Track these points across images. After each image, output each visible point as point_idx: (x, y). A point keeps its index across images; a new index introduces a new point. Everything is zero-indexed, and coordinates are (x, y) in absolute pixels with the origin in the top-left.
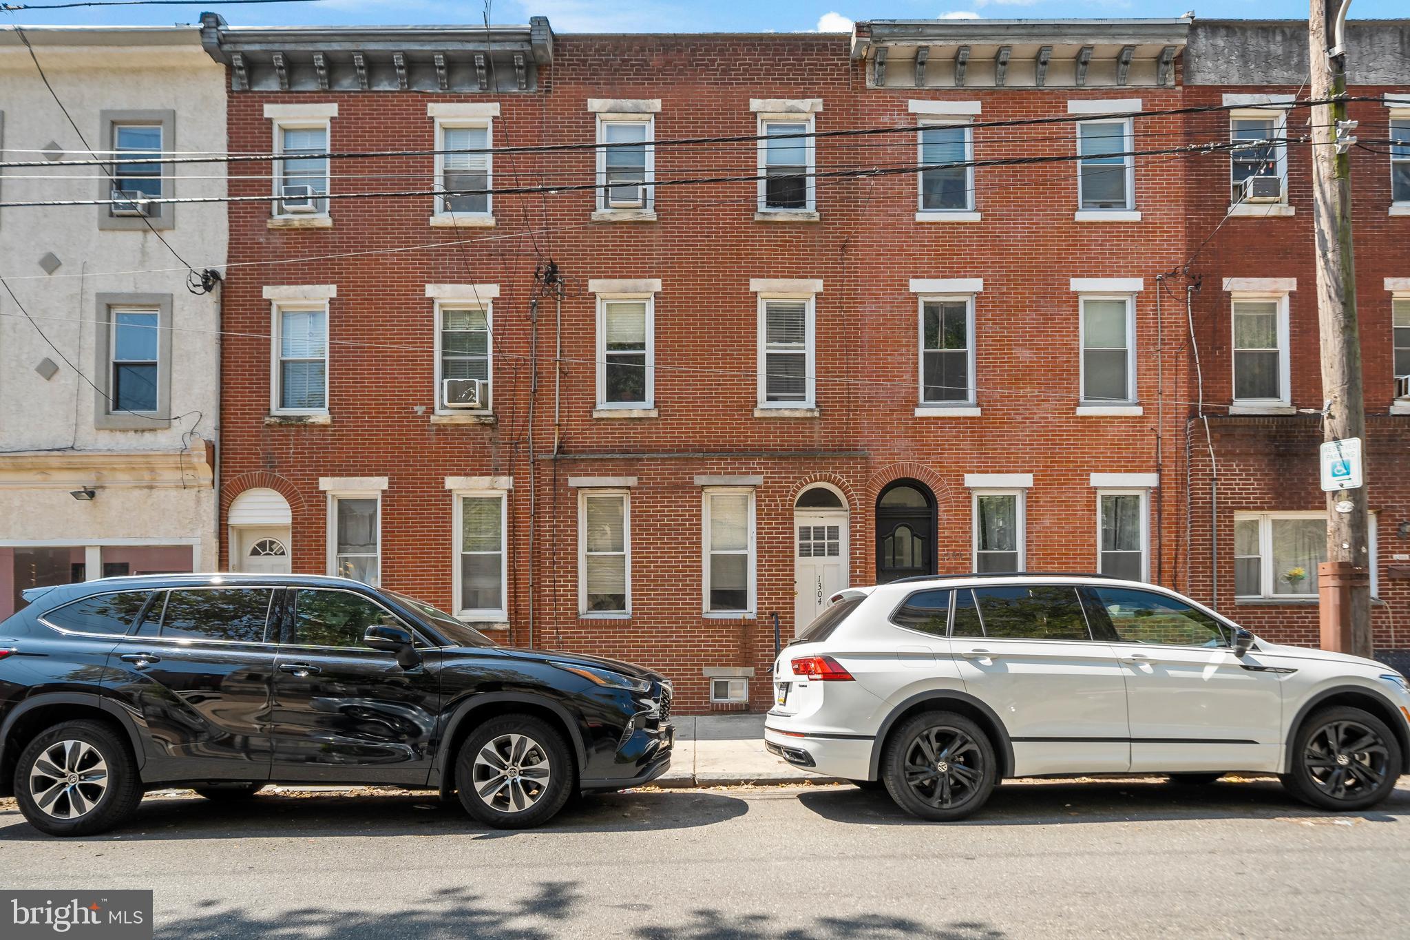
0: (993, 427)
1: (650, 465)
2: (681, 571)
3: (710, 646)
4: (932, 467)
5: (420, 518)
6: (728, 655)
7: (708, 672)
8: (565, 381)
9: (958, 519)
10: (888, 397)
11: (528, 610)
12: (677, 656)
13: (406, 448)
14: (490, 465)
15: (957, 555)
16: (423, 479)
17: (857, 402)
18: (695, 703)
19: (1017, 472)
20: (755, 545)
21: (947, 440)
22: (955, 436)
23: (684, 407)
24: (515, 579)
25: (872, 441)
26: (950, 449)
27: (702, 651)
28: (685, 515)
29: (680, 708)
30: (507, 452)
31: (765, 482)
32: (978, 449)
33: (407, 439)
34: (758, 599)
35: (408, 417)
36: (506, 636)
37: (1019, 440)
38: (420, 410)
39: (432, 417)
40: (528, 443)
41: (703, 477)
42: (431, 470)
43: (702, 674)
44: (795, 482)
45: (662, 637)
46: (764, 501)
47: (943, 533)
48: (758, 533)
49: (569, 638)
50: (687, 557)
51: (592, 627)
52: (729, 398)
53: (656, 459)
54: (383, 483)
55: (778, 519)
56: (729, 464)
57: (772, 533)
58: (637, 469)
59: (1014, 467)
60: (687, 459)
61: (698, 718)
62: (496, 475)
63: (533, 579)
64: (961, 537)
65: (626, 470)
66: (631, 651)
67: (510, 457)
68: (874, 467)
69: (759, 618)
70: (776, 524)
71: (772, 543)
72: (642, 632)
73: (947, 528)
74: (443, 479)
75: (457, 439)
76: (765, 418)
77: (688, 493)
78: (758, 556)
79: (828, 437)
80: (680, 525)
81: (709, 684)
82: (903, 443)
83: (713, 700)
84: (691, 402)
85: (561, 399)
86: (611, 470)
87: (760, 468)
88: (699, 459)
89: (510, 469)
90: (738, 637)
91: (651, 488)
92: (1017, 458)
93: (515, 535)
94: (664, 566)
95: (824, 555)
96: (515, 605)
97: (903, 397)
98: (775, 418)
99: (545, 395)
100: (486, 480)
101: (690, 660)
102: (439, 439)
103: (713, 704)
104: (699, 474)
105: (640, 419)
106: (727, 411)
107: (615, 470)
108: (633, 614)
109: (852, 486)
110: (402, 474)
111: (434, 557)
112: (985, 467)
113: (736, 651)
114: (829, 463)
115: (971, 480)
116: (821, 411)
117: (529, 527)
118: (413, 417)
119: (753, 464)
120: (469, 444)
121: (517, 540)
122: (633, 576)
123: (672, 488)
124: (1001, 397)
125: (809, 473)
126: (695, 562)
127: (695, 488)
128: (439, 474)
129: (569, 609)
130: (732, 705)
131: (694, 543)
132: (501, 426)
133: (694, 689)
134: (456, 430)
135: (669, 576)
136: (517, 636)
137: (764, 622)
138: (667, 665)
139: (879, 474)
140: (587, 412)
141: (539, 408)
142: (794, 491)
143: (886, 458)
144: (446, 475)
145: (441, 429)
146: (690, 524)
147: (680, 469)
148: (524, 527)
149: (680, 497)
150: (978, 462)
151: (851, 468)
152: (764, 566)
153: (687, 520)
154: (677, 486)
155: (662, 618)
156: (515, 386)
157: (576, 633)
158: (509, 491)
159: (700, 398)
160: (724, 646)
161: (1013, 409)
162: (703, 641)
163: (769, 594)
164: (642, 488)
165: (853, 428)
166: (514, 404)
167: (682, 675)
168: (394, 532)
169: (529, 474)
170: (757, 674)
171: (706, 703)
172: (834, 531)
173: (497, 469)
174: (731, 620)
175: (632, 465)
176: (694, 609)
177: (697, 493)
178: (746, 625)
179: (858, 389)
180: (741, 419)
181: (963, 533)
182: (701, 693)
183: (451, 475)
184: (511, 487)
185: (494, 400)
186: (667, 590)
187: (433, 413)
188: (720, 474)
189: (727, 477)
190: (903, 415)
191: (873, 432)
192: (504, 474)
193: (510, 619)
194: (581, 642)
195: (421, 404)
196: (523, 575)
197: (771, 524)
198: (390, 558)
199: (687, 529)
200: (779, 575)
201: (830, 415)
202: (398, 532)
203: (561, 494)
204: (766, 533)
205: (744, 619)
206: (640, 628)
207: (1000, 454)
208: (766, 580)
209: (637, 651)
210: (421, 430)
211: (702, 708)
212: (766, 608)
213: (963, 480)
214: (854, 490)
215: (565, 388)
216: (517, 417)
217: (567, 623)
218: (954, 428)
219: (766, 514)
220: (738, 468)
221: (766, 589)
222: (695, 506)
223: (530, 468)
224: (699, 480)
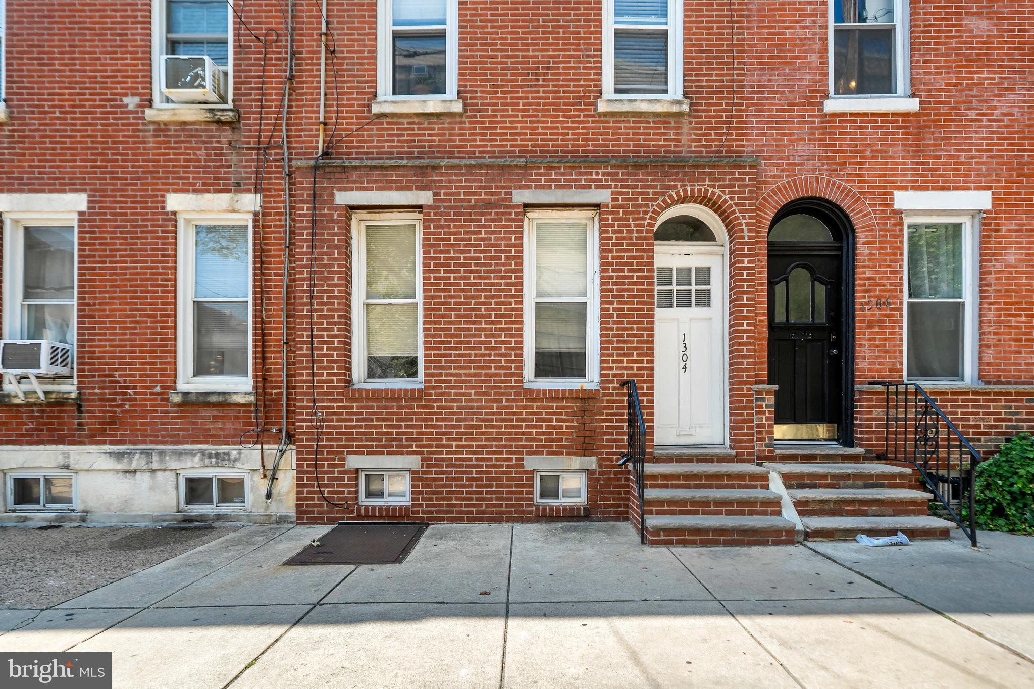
0: (935, 127)
1: (452, 175)
2: (493, 323)
3: (534, 427)
4: (848, 182)
5: (131, 250)
6: (560, 440)
7: (530, 462)
8: (333, 64)
9: (886, 254)
10: (785, 86)
11: (281, 376)
12: (487, 440)
13: (113, 155)
14: (229, 179)
15: (882, 303)
16: (136, 196)
17: (743, 92)
18: (513, 506)
19: (968, 189)
20: (597, 288)
21: (870, 145)
22: (881, 140)
23: (499, 98)
24: (263, 335)
25: (764, 146)
26: (873, 157)
27: (524, 433)
28: (500, 245)
29: (492, 512)
30: (253, 160)
31: (613, 200)
32: (913, 157)
33: (113, 143)
34: (602, 362)
35: (116, 113)
36: (251, 412)
37: (972, 144)
38: (131, 102)
39: (148, 111)
40: (282, 148)
41: (526, 192)
42: (148, 184)
43: (522, 466)
44: (657, 199)
45: (467, 414)
46: (612, 225)
47: (864, 273)
48: (602, 271)
49: (334, 414)
50: (503, 303)
51: (368, 399)
52: (563, 86)
53: (459, 167)
54: (79, 201)
55: (631, 251)
56: (562, 174)
57: (623, 270)
58: (433, 181)
59: (964, 181)
60: (502, 167)
61: (518, 527)
62: (236, 191)
63: (288, 334)
64: (889, 279)
65: (417, 182)
66: (422, 433)
67: (257, 167)
68: (765, 182)
69: (603, 388)
70: (629, 258)
71: (623, 284)
72: (438, 408)
73: (868, 266)
74: (163, 196)
75: (183, 142)
76: (613, 114)
77: (503, 214)
78: (602, 303)
79: (700, 141)
80: (492, 258)
81: (532, 479)
82: (805, 149)
83: (538, 500)
84: (510, 92)
85: (327, 88)
86: (395, 182)
87: (607, 180)
88: (520, 167)
89: (256, 184)
90: (574, 415)
91: (451, 208)
92: (969, 169)
93: (263, 274)
94: (470, 316)
95: (690, 305)
96: (262, 370)
97: (808, 86)
98: (626, 114)
99: (306, 82)
100: (224, 199)
101: (505, 446)
102: (158, 142)
103: (537, 507)
104: (520, 187)
105: (438, 115)
106: (559, 104)
107: (400, 182)
108: (426, 381)
109: (736, 205)
110: (106, 190)
111: (150, 304)
112: (924, 182)
113: (571, 434)
114: (704, 173)
115: (903, 200)
116: (691, 104)
117: (283, 262)
118: (122, 112)
119: (597, 174)
120: (200, 149)
121: (267, 280)
122: (425, 329)
123: (480, 207)
124: (946, 85)
125: (675, 187)
126: (513, 310)
127: (514, 207)
128: (159, 190)
129: (335, 374)
130: (565, 509)
131: (513, 284)
132: (245, 125)
133: (511, 486)
134: (183, 130)
135: (477, 329)
136: (266, 412)
137: (612, 395)
138: (474, 453)
139: (773, 191)
140: (364, 106)
141: (297, 100)
142: (655, 212)
143: (783, 170)
144: (167, 191)
145: (161, 128)
146: (507, 258)
147: (493, 181)
148: (276, 263)
149: (493, 220)
150: (913, 175)
151: (737, 180)
152: (611, 316)
153: (502, 252)
154: (488, 205)
155: (467, 388)
156: (264, 71)
157: (345, 407)
158: (256, 214)
159: (521, 87)
160: (554, 427)
161: (964, 102)
162: (524, 420)
163: (618, 355)
164: (439, 208)
165: (736, 129)
166: (262, 95)
167: (494, 466)
168: (95, 268)
169: (283, 190)
170: (600, 466)
171: (528, 506)
172: (704, 275)
173: (238, 184)
174: (564, 391)
175: (423, 175)
176: (512, 375)
177: (517, 214)
178: (586, 398)
179: (744, 75)
180: (579, 116)
181: (891, 272)
182: (521, 492)
183: (175, 191)
184: (258, 209)
185: (235, 89)
186: (473, 349)
187: (151, 106)
188: (550, 187)
189: (560, 192)
190: (807, 110)
191: (764, 134)
192: (249, 191)
193: (256, 388)
194: (352, 420)
195: (133, 95)
196: (275, 328)
197: (622, 257)
198: (88, 305)
199: (503, 264)
200: (632, 329)
201: (704, 111)
202: (101, 268)
203: (325, 215)
204: (614, 271)
205: (584, 391)
206: (435, 401)
207: (945, 163)
208: (614, 336)
209: (432, 433)
210: (134, 130)
211: (523, 512)
212: (614, 375)
213: (892, 200)
214: (740, 212)
215: (334, 75)
216: (267, 113)
217: (332, 394)
218: (881, 127)
219: (614, 244)
220: (575, 180)
221: (614, 349)
222: (515, 233)
223: (285, 183)
224: (521, 197)
